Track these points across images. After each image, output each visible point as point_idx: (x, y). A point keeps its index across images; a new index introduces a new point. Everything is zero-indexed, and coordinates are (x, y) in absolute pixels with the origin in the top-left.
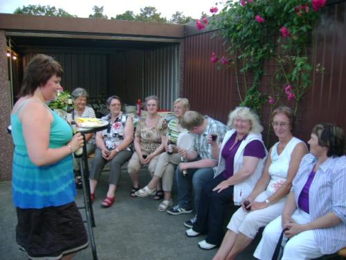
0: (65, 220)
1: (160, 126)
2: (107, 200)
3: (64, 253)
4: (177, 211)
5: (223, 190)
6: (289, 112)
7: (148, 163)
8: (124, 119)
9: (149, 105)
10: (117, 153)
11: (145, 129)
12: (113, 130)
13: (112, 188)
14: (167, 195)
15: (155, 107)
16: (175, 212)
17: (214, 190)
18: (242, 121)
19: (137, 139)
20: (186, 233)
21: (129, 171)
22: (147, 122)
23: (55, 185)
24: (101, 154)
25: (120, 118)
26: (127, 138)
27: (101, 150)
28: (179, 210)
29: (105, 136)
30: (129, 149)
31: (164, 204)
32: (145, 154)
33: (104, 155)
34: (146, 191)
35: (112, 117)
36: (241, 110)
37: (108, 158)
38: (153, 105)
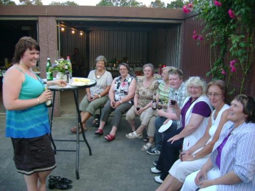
0: (35, 148)
1: (152, 86)
2: (108, 136)
3: (35, 170)
4: (154, 152)
5: (175, 142)
6: (222, 84)
7: (141, 114)
8: (130, 80)
9: (146, 71)
10: (120, 104)
11: (142, 88)
12: (121, 88)
13: (114, 129)
14: (151, 140)
15: (150, 73)
16: (152, 152)
17: (168, 141)
18: (195, 88)
19: (136, 95)
20: (151, 170)
21: (127, 118)
22: (144, 83)
23: (26, 124)
24: (110, 104)
25: (127, 79)
26: (130, 94)
27: (110, 101)
28: (155, 151)
29: (115, 91)
30: (130, 102)
31: (147, 146)
32: (139, 106)
33: (112, 105)
34: (134, 134)
35: (122, 78)
36: (194, 79)
37: (114, 108)
38: (149, 71)
